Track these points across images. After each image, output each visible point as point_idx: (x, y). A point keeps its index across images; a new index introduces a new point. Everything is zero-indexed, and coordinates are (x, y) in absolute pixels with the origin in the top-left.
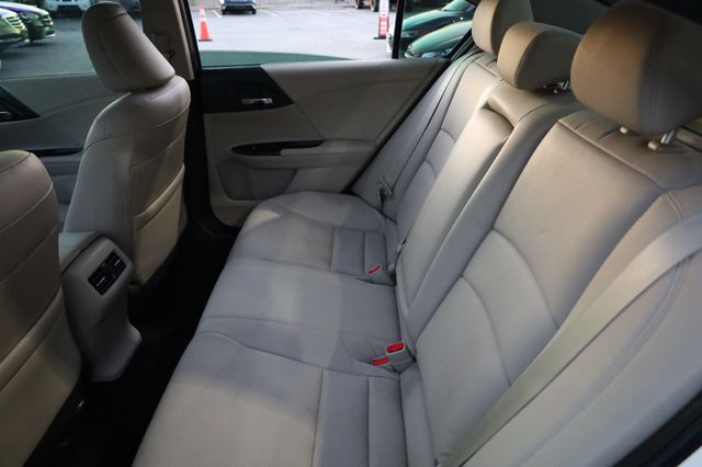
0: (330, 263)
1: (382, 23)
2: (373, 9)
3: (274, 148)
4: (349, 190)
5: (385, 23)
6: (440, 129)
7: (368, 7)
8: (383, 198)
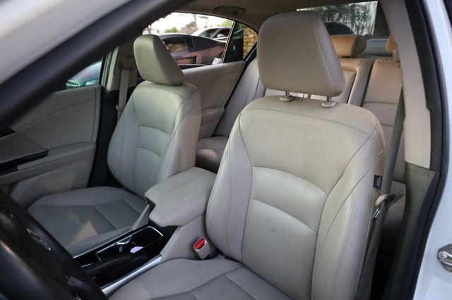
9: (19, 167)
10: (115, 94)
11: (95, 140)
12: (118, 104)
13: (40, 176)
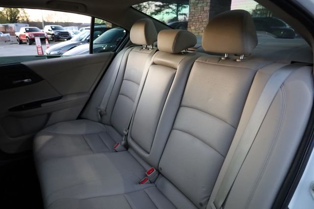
0: (91, 149)
1: (39, 49)
2: (28, 44)
3: (38, 104)
4: (80, 117)
5: (40, 49)
6: (123, 80)
7: (26, 43)
8: (101, 116)
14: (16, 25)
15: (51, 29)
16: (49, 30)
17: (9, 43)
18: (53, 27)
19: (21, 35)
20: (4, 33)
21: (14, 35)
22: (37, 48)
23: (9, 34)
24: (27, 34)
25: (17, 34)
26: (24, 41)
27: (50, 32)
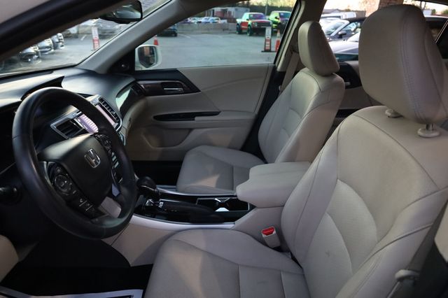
1: (267, 42)
7: (246, 33)
9: (196, 118)
10: (282, 74)
11: (256, 112)
12: (281, 84)
13: (208, 129)
14: (236, 10)
15: (278, 17)
16: (276, 18)
17: (228, 32)
18: (282, 14)
19: (242, 23)
20: (222, 19)
21: (235, 22)
22: (266, 40)
23: (225, 21)
24: (250, 22)
25: (239, 21)
26: (244, 31)
27: (277, 20)
